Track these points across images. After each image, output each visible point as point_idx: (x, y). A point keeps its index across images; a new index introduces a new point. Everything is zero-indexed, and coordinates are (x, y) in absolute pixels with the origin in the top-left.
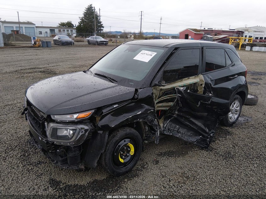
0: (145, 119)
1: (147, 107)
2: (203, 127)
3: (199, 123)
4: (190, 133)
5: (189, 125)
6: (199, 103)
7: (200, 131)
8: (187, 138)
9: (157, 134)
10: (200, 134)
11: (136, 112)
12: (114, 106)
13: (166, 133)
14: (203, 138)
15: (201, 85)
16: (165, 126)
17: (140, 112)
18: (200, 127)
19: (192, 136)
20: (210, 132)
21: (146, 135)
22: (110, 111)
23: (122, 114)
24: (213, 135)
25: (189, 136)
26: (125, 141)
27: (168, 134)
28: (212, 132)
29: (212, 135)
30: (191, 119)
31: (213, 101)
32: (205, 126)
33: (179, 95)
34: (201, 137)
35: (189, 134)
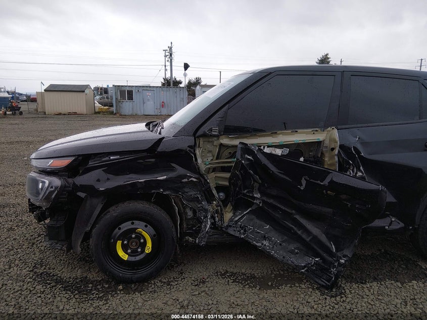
0: (177, 192)
1: (180, 171)
2: (323, 238)
3: (316, 229)
4: (295, 246)
5: (292, 228)
6: (304, 182)
7: (315, 247)
8: (285, 254)
9: (206, 226)
10: (317, 255)
11: (156, 175)
12: (111, 158)
13: (232, 233)
14: (323, 264)
15: (333, 149)
16: (237, 219)
17: (165, 177)
18: (315, 239)
19: (297, 253)
20: (339, 254)
21: (187, 225)
22: (100, 164)
23: (127, 174)
24: (345, 261)
25: (292, 252)
26: (133, 223)
27: (237, 234)
28: (345, 256)
29: (343, 261)
30: (297, 217)
31: (334, 180)
32: (330, 239)
33: (249, 157)
34: (317, 259)
35: (292, 247)
